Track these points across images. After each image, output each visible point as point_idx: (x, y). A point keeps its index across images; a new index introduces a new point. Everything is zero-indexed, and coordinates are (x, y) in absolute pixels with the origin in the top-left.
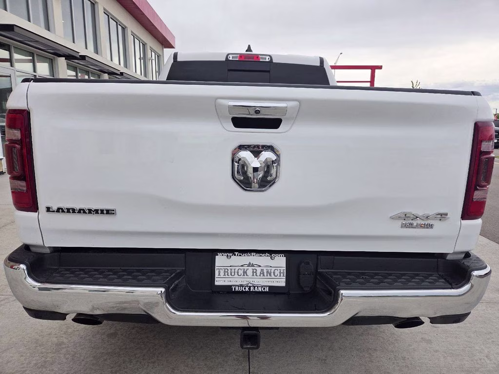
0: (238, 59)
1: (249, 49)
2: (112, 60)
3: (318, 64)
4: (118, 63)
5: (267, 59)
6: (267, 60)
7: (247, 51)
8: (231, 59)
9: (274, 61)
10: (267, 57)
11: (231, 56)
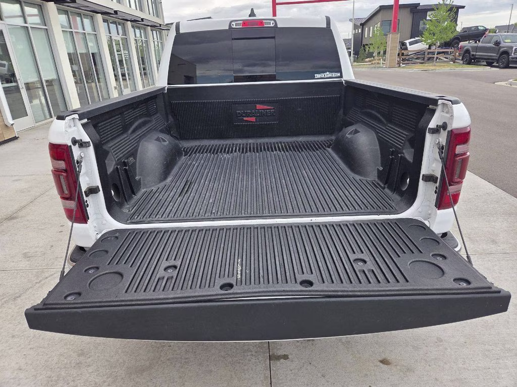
0: (241, 27)
1: (252, 14)
2: (130, 7)
3: (325, 26)
4: (135, 9)
5: (272, 23)
6: (272, 25)
7: (250, 16)
8: (234, 26)
9: (278, 26)
10: (272, 22)
11: (234, 23)
